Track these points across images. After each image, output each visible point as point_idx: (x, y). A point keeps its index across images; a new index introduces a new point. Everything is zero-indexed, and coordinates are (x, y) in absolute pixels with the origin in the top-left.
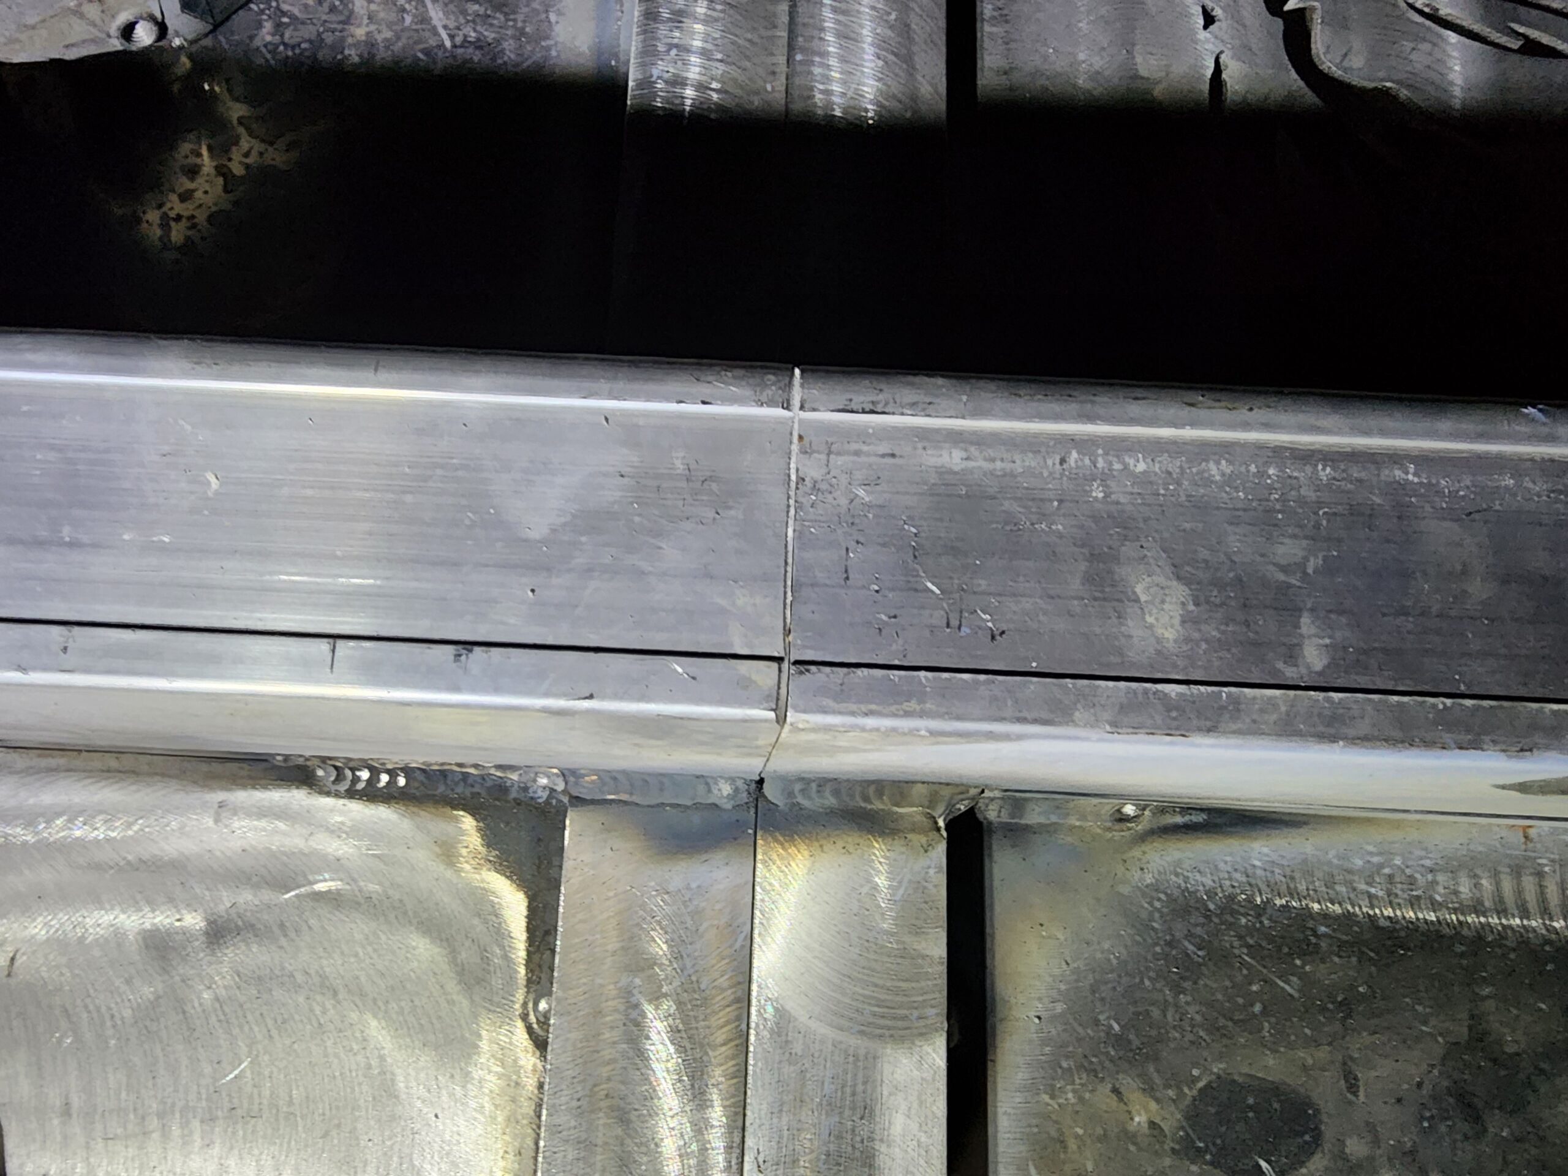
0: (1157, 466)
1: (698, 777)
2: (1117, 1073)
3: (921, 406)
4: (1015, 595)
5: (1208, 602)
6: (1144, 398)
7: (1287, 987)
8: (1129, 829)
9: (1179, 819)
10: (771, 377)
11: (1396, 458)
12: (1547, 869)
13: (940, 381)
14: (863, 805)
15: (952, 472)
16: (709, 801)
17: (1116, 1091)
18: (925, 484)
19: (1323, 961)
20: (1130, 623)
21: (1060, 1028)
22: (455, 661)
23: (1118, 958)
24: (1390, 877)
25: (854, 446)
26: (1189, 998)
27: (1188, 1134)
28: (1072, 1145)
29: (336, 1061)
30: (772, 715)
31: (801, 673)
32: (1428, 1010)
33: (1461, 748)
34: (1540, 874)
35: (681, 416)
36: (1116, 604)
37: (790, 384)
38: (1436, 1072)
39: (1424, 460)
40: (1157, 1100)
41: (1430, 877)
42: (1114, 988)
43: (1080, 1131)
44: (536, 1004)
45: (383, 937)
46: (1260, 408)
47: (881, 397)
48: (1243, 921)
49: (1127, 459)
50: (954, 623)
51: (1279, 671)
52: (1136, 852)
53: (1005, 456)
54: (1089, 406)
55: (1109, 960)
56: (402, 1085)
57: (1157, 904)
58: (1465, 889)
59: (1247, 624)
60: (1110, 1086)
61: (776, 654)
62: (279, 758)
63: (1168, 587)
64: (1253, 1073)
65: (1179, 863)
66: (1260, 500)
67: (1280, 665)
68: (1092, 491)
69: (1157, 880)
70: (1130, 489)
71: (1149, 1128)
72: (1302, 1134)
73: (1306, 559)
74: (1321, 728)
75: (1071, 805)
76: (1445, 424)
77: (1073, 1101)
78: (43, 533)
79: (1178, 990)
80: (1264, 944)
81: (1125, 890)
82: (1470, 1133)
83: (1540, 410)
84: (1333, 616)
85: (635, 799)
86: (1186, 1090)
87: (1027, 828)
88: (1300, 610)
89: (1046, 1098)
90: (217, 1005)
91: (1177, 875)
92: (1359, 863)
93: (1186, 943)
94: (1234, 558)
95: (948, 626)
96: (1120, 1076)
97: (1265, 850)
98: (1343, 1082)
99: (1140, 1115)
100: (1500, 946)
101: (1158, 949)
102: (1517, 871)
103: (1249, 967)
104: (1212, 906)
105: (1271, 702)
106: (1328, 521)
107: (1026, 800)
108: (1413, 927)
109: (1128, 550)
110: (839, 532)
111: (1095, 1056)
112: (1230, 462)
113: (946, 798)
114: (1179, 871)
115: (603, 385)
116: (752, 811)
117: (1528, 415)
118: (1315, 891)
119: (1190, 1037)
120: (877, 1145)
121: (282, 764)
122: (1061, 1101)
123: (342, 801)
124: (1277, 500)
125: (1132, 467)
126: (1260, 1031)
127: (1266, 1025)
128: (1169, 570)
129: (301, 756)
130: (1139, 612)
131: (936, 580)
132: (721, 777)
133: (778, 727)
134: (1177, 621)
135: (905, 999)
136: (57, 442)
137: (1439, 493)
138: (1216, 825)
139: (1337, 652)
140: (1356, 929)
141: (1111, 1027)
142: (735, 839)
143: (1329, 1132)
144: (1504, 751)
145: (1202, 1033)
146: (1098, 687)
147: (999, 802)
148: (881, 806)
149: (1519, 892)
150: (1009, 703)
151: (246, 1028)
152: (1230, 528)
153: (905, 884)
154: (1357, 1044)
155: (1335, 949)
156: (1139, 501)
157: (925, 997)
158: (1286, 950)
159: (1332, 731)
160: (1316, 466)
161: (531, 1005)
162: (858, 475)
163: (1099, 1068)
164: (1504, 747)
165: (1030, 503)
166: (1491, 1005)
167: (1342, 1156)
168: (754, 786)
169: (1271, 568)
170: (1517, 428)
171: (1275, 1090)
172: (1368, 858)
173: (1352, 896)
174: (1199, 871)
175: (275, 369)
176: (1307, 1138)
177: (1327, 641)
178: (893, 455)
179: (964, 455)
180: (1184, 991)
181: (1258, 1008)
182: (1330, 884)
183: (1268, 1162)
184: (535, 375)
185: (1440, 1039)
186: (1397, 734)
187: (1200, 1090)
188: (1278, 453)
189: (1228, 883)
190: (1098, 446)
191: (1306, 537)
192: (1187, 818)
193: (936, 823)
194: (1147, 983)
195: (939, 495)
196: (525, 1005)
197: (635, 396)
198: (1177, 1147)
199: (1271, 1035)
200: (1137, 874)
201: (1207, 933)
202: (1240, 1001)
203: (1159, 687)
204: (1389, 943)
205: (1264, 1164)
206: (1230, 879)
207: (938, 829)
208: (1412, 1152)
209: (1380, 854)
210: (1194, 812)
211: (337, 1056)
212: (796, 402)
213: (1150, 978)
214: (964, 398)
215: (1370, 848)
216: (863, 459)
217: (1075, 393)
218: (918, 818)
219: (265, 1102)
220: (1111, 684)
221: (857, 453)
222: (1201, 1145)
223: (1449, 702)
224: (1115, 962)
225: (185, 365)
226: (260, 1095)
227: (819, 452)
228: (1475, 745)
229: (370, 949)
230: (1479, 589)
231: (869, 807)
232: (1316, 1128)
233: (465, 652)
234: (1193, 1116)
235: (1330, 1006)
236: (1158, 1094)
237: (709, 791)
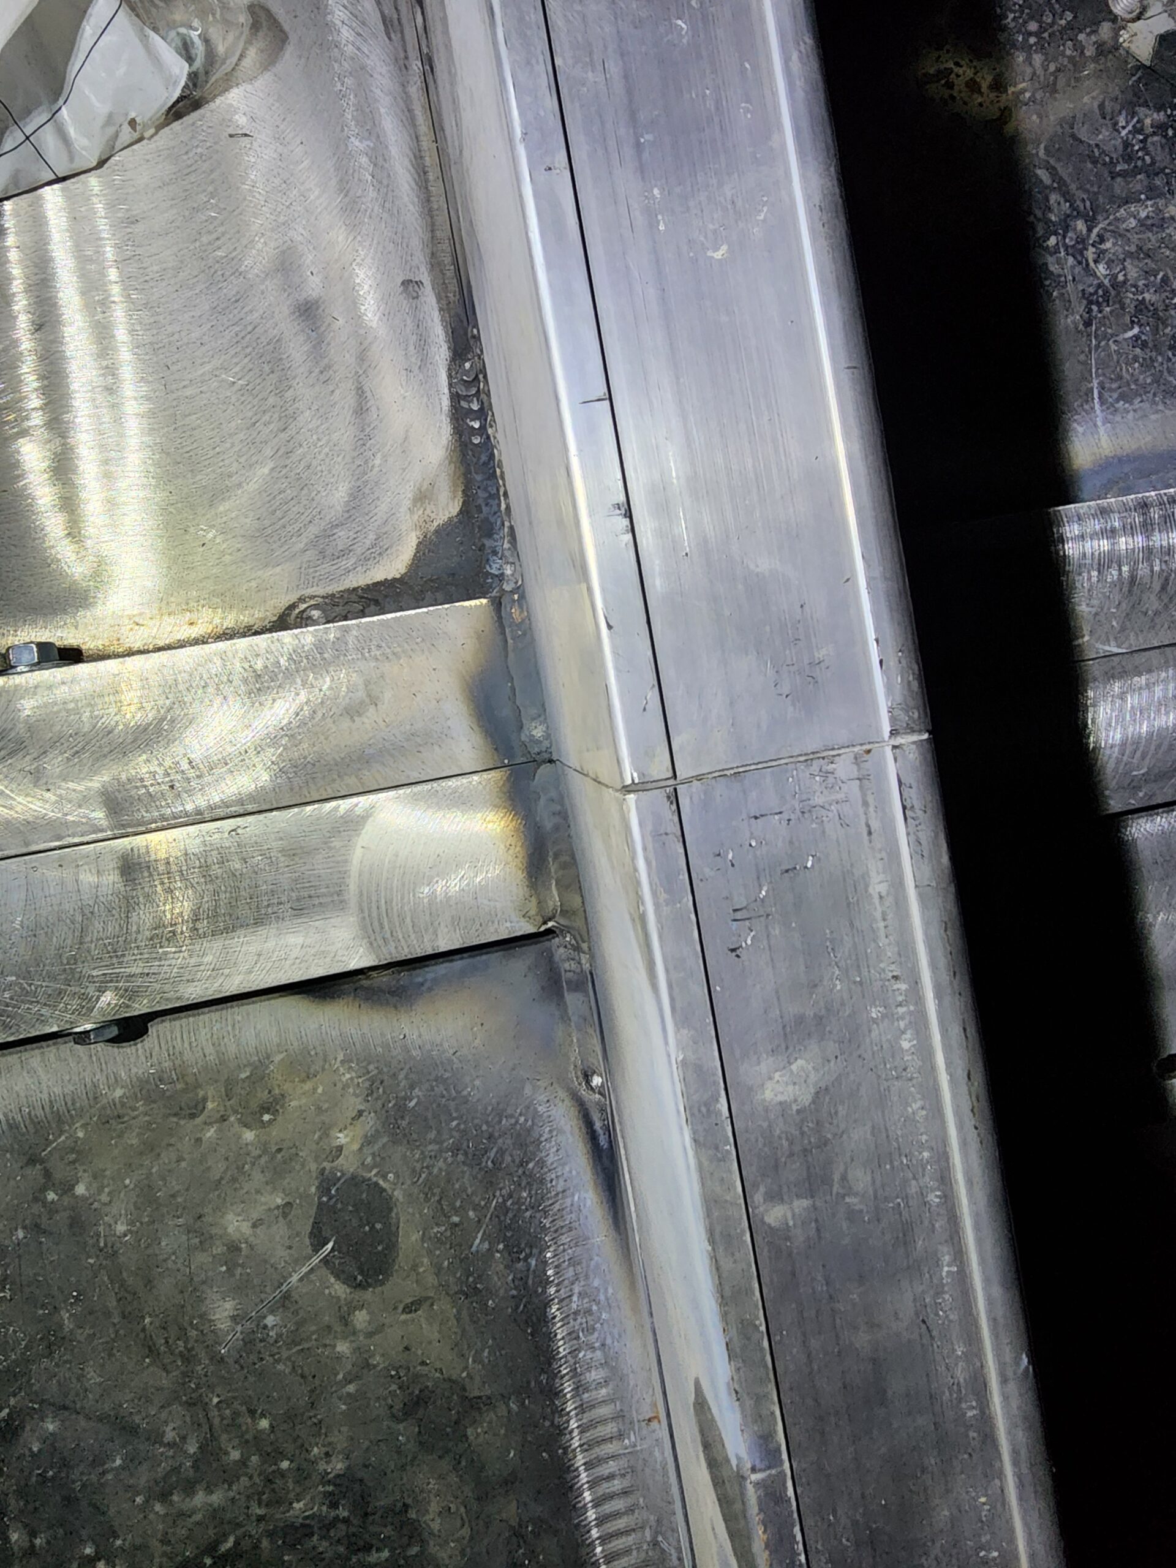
0: (910, 1058)
1: (543, 705)
2: (375, 1112)
3: (918, 849)
4: (772, 960)
5: (802, 1121)
6: (966, 1037)
7: (478, 1241)
8: (580, 1084)
9: (598, 1125)
10: (916, 715)
11: (960, 1256)
12: (626, 1441)
13: (945, 860)
14: (551, 854)
15: (867, 886)
16: (524, 721)
17: (360, 1113)
18: (852, 865)
19: (507, 1267)
20: (771, 1059)
21: (400, 1058)
22: (613, 505)
23: (469, 1093)
24: (589, 1312)
25: (870, 799)
26: (450, 1160)
27: (339, 1179)
28: (308, 1086)
29: (228, 445)
30: (629, 782)
31: (669, 797)
32: (486, 1361)
33: (727, 1344)
34: (620, 1436)
35: (865, 643)
36: (783, 1046)
37: (913, 731)
38: (437, 1375)
39: (962, 1276)
40: (361, 1149)
41: (597, 1345)
42: (443, 1097)
43: (320, 1090)
44: (316, 607)
45: (340, 459)
46: (979, 1135)
47: (920, 813)
48: (525, 1194)
49: (909, 1032)
50: (739, 915)
51: (758, 1189)
52: (562, 1094)
53: (890, 928)
54: (949, 991)
55: (466, 1087)
56: (221, 509)
57: (522, 1119)
58: (594, 1376)
59: (792, 1155)
60: (363, 1108)
61: (678, 774)
62: (475, 331)
63: (808, 1086)
64: (401, 1225)
65: (561, 1131)
66: (899, 1149)
67: (762, 1189)
68: (876, 1007)
69: (541, 1116)
70: (884, 1039)
71: (337, 1147)
72: (362, 1273)
73: (856, 1194)
74: (718, 1229)
75: (591, 1031)
76: (997, 1291)
77: (344, 1079)
78: (641, 116)
79: (456, 1150)
80: (510, 1215)
81: (528, 1090)
82: (394, 1411)
83: (1027, 1368)
84: (813, 1224)
85: (511, 655)
86: (374, 1172)
87: (561, 996)
88: (812, 1197)
89: (340, 1057)
90: (250, 328)
91: (550, 1131)
92: (596, 1283)
93: (495, 1150)
94: (845, 1136)
95: (735, 911)
96: (372, 1114)
97: (589, 1203)
98: (410, 1300)
99: (346, 1136)
100: (553, 1413)
101: (484, 1127)
102: (619, 1416)
103: (487, 1206)
104: (531, 1165)
105: (730, 1188)
106: (893, 1208)
107: (586, 992)
108: (551, 1337)
109: (832, 1047)
110: (793, 802)
111: (384, 1092)
112: (926, 1118)
113: (574, 924)
114: (554, 1133)
115: (878, 571)
116: (524, 760)
117: (1021, 1359)
118: (564, 1250)
119: (418, 1166)
120: (274, 925)
121: (470, 335)
122: (341, 1069)
123: (446, 391)
124: (902, 1162)
125: (904, 1036)
126: (438, 1225)
127: (443, 1228)
128: (823, 1085)
129: (482, 351)
130: (782, 1066)
131: (771, 892)
132: (548, 728)
133: (619, 787)
134: (780, 1098)
135: (397, 924)
136: (724, 103)
137: (938, 1294)
138: (600, 1158)
139: (782, 1234)
140: (540, 1290)
141: (411, 1100)
142: (496, 749)
143: (368, 1295)
144: (733, 1379)
145: (423, 1176)
146: (711, 1042)
147: (578, 970)
148: (553, 870)
149: (603, 1421)
150: (682, 975)
151: (235, 360)
152: (868, 1128)
153: (492, 904)
154: (444, 1306)
155: (519, 1276)
156: (875, 1048)
157: (402, 940)
158: (509, 1234)
159: (717, 1237)
160: (939, 1190)
161: (312, 602)
162: (846, 809)
163: (375, 1095)
164: (735, 1378)
165: (854, 958)
166: (502, 1411)
167: (352, 1307)
168: (546, 756)
169: (842, 1168)
170: (1008, 1351)
171: (392, 1246)
172: (602, 1291)
173: (566, 1282)
174: (557, 1150)
175: (831, 278)
176: (360, 1278)
177: (791, 1223)
178: (870, 833)
179: (884, 894)
180: (455, 1155)
181: (456, 1219)
182: (573, 1262)
183: (333, 1249)
184: (874, 509)
185: (464, 1374)
186: (728, 1292)
187: (376, 1184)
188: (943, 1157)
189: (553, 1176)
190: (916, 1004)
191: (875, 1192)
192: (601, 1132)
193: (550, 919)
194: (454, 1123)
195: (844, 880)
196: (312, 597)
197: (874, 601)
198: (327, 1172)
199: (435, 1234)
200: (543, 1098)
201: (507, 1166)
202: (458, 1204)
203: (723, 1093)
204: (534, 1318)
205: (330, 1246)
206: (557, 1177)
207: (545, 923)
208: (367, 1366)
209: (607, 1299)
210: (607, 1136)
211: (233, 445)
212: (899, 740)
213: (458, 1124)
214: (934, 884)
215: (610, 1291)
216: (861, 811)
217: (958, 977)
218: (551, 903)
219: (180, 393)
220: (716, 1054)
221: (865, 804)
222: (333, 1192)
223: (763, 1328)
224: (465, 1093)
225: (817, 199)
226: (184, 387)
227: (859, 770)
228: (731, 1355)
229: (327, 450)
230: (862, 1340)
231: (550, 859)
232: (369, 1285)
233: (623, 512)
234: (355, 1181)
235: (471, 1279)
236: (365, 1150)
237: (533, 719)
